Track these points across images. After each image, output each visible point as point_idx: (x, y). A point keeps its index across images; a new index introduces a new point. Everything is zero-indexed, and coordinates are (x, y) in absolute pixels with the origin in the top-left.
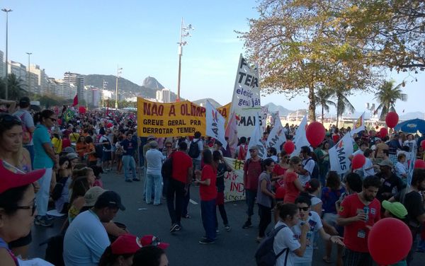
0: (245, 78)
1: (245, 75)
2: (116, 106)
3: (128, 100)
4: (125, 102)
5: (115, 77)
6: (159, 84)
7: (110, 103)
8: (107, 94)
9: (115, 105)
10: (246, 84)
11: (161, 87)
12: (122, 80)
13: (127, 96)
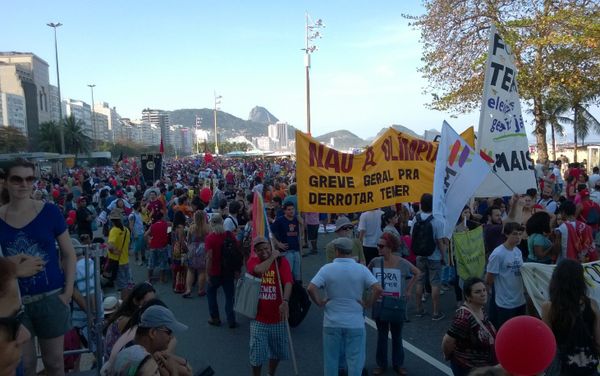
0: (501, 74)
1: (501, 67)
2: (217, 151)
3: (231, 141)
4: (228, 144)
5: (212, 112)
6: (271, 116)
7: (207, 147)
8: (202, 135)
9: (214, 149)
10: (505, 87)
11: (274, 120)
12: (221, 114)
13: (229, 136)
